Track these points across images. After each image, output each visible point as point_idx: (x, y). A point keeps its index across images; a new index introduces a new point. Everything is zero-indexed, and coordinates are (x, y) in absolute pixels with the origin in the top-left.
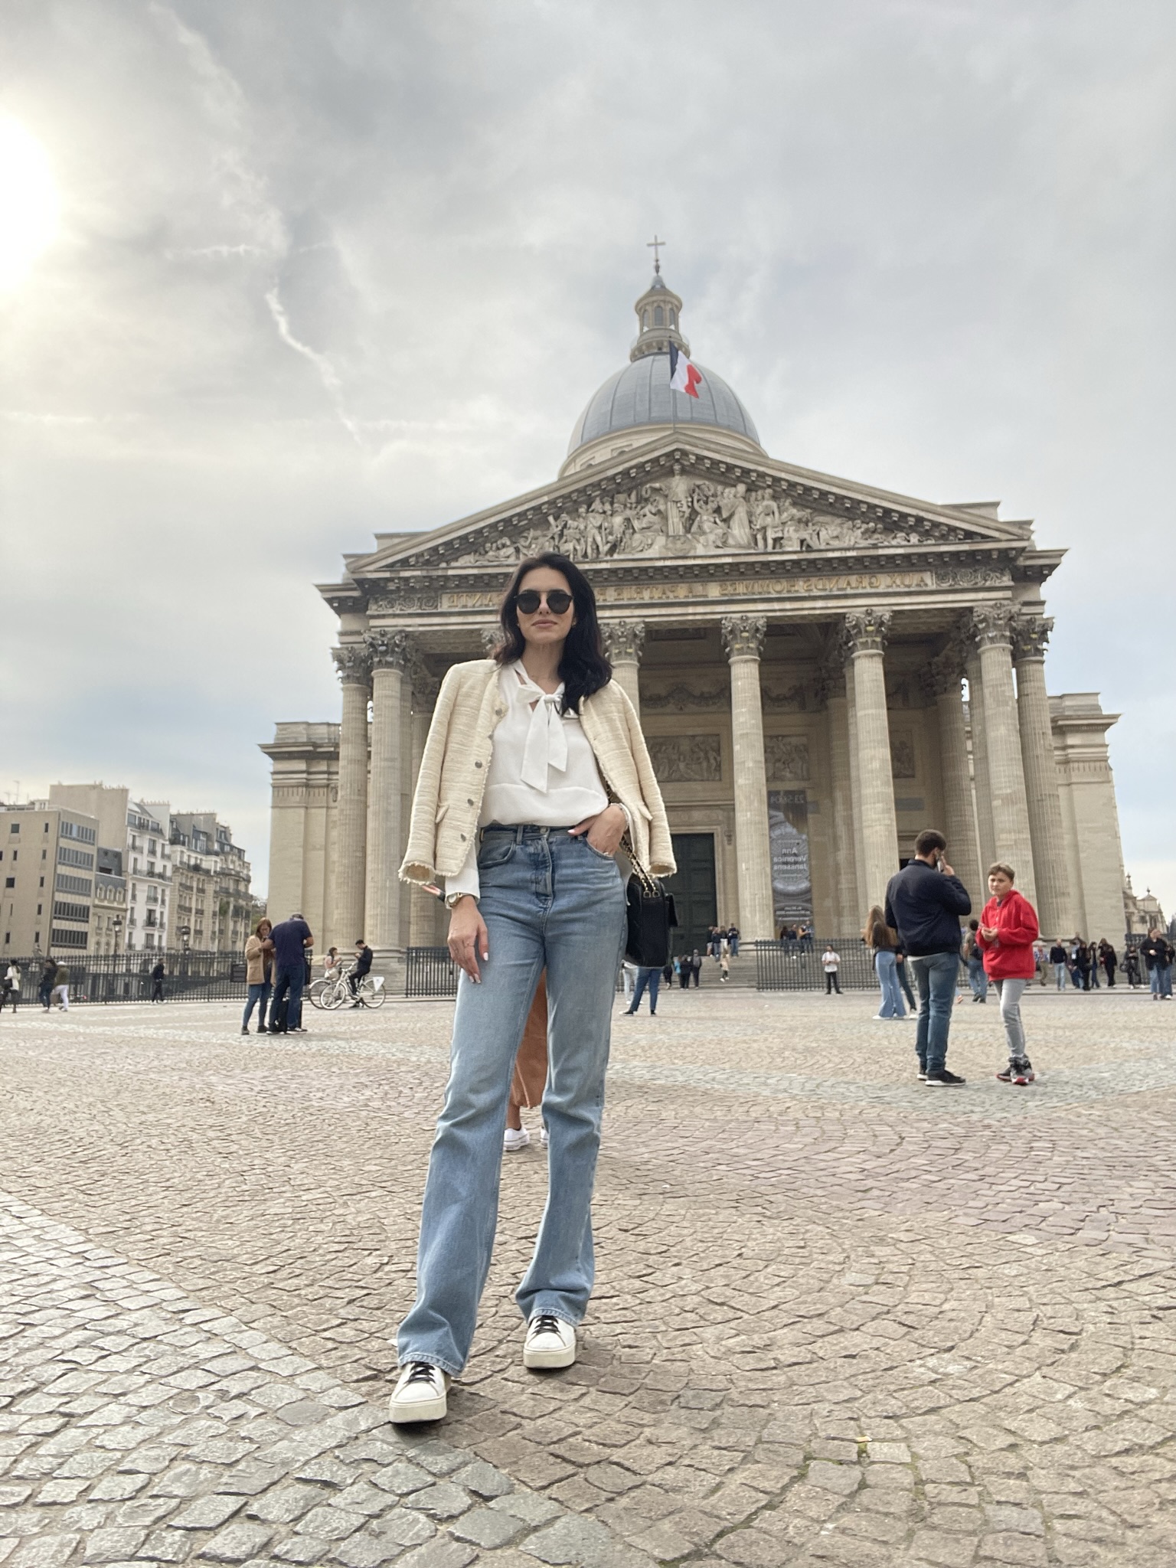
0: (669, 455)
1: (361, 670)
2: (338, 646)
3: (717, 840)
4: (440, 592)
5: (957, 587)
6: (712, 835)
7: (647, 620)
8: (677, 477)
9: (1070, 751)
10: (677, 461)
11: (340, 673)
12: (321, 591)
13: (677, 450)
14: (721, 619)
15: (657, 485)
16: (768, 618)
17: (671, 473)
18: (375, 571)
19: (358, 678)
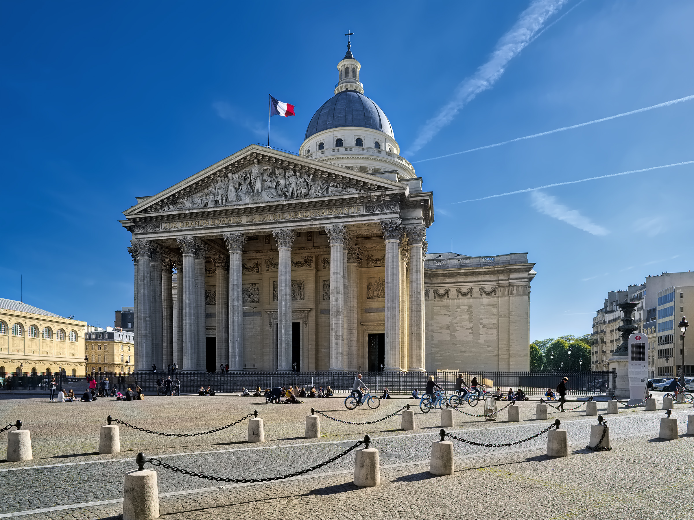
0: (252, 155)
7: (242, 232)
8: (256, 165)
9: (510, 281)
10: (255, 158)
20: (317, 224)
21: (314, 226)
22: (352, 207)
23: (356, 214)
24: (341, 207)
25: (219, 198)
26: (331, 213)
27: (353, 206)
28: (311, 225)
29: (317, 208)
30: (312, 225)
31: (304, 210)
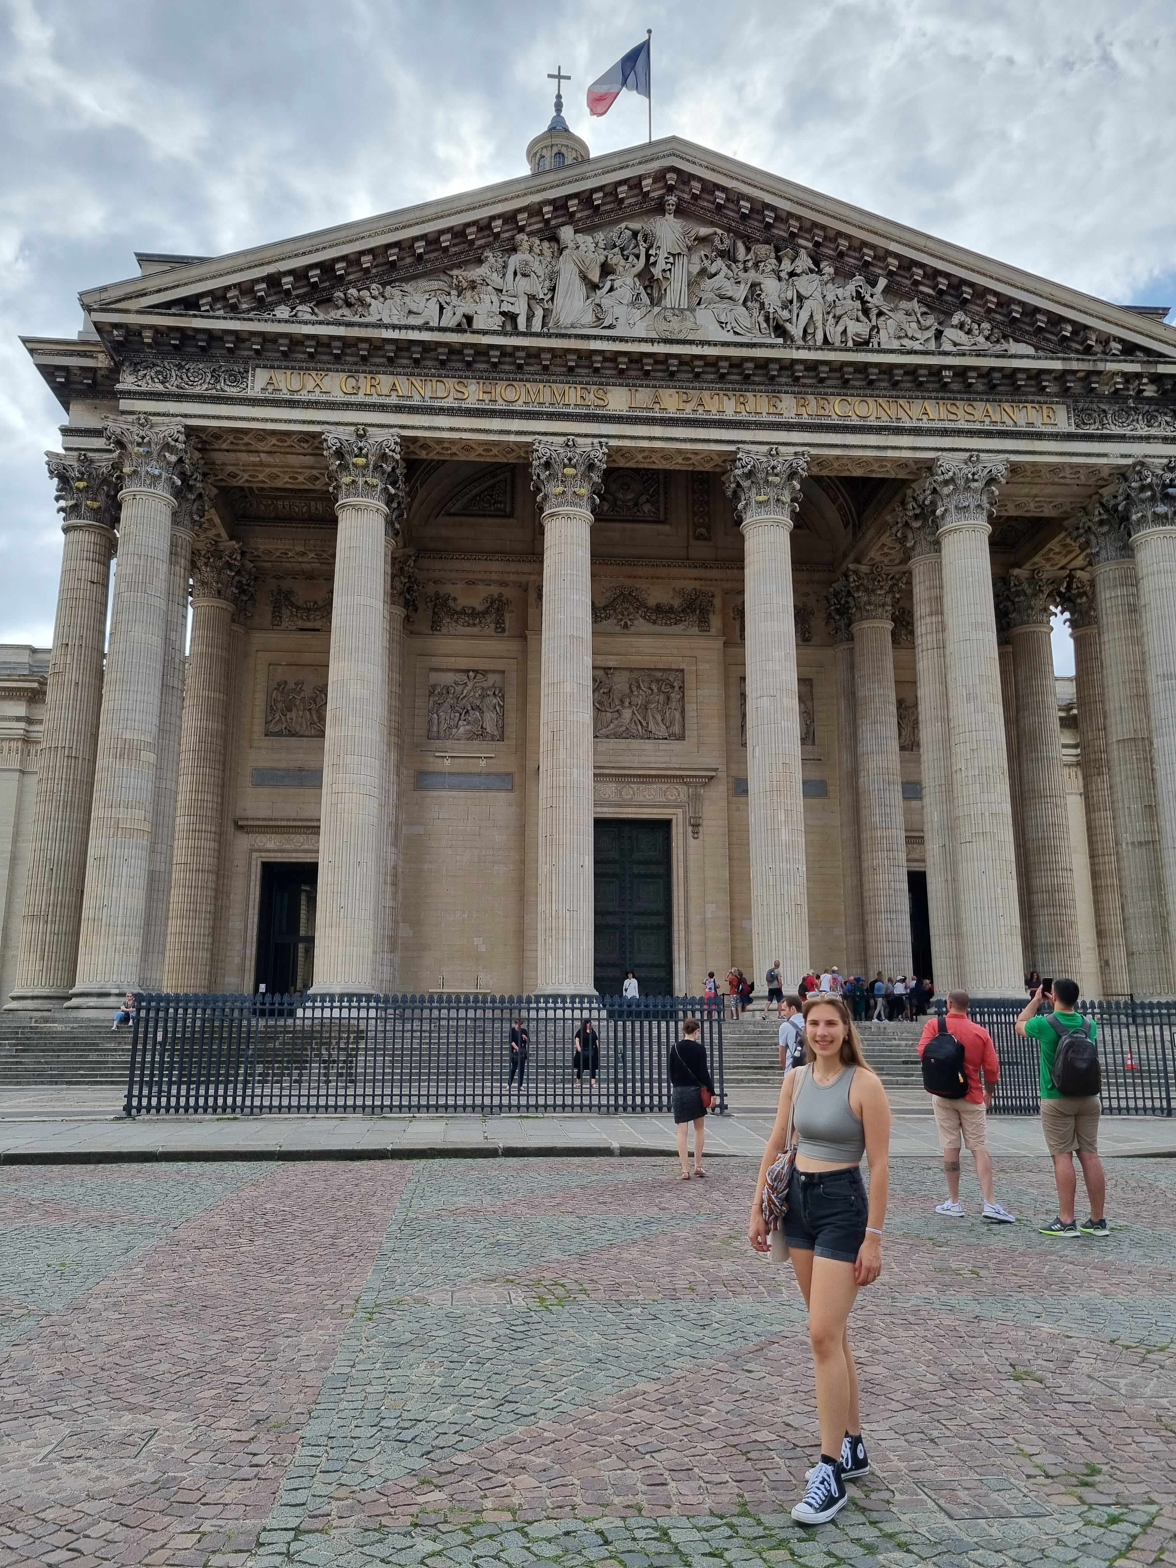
0: (660, 177)
1: (102, 497)
2: (63, 452)
3: (677, 832)
4: (251, 363)
5: (1105, 431)
6: (666, 824)
7: (613, 443)
8: (670, 217)
10: (670, 189)
11: (62, 503)
12: (32, 351)
13: (673, 169)
14: (736, 453)
15: (635, 225)
16: (810, 456)
17: (660, 209)
18: (139, 312)
19: (96, 511)
20: (901, 448)
21: (890, 453)
22: (1029, 406)
23: (1044, 429)
24: (988, 401)
25: (520, 308)
26: (953, 417)
27: (1032, 402)
28: (878, 448)
29: (901, 393)
30: (886, 448)
31: (855, 392)
